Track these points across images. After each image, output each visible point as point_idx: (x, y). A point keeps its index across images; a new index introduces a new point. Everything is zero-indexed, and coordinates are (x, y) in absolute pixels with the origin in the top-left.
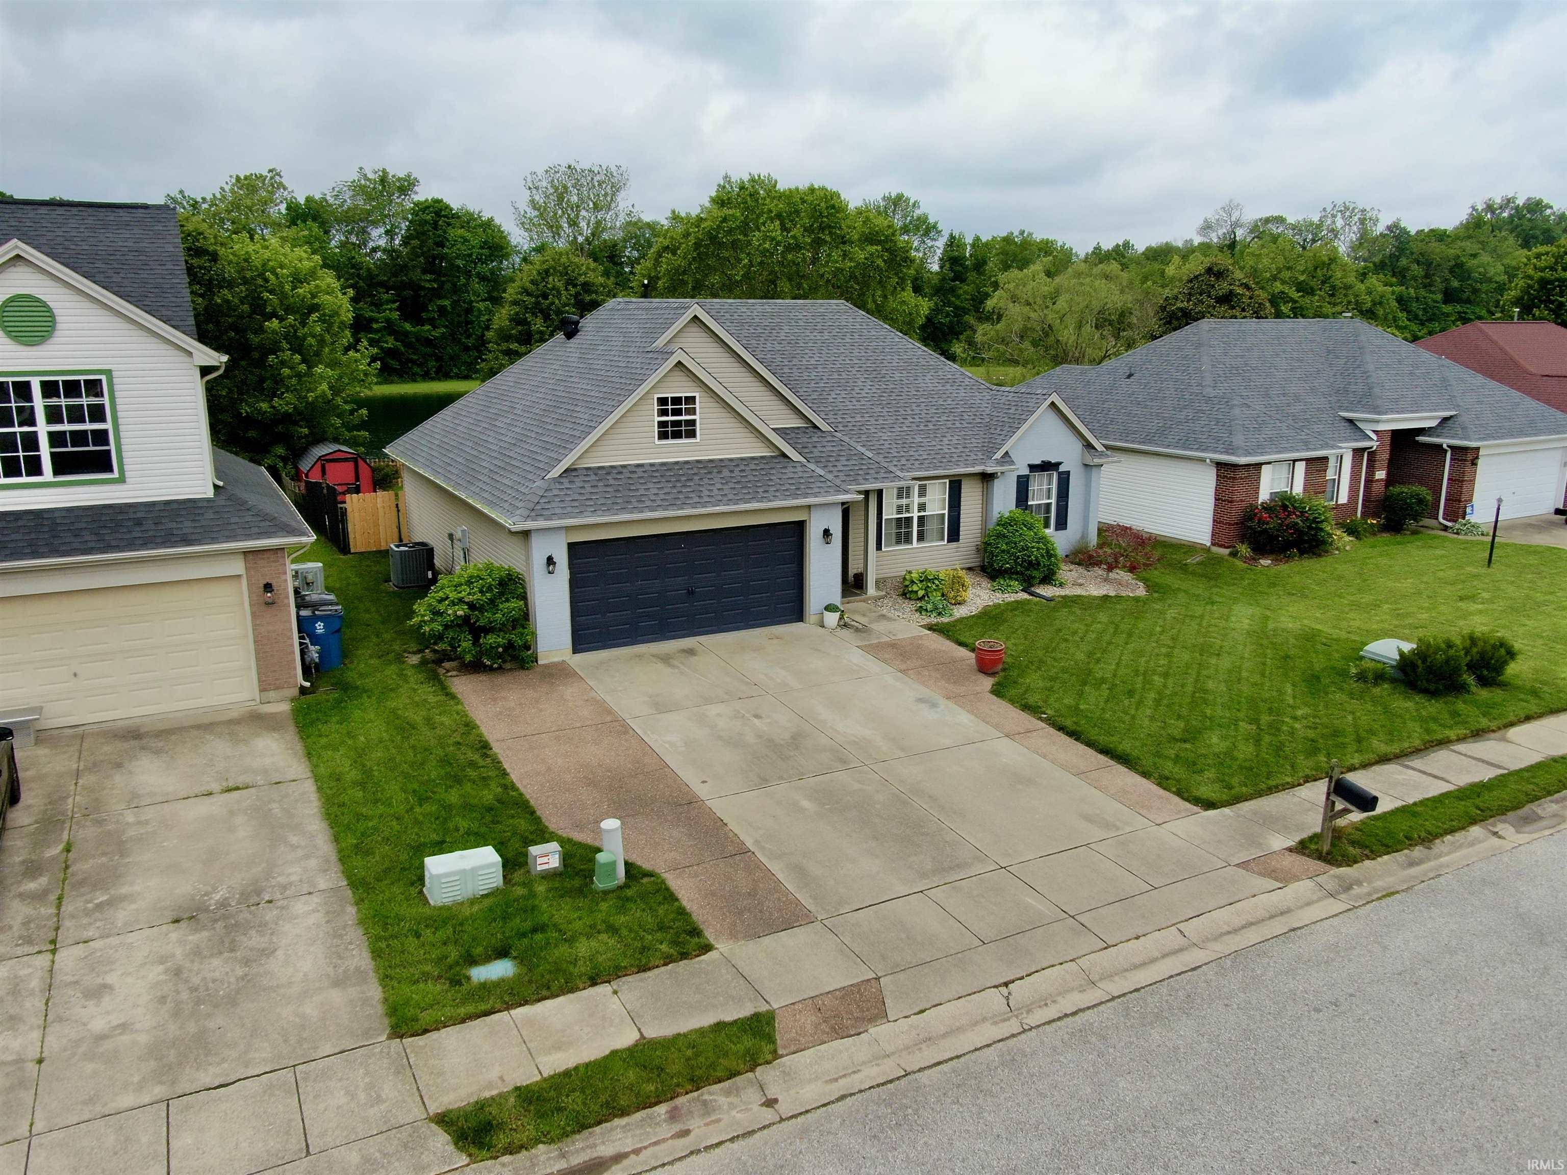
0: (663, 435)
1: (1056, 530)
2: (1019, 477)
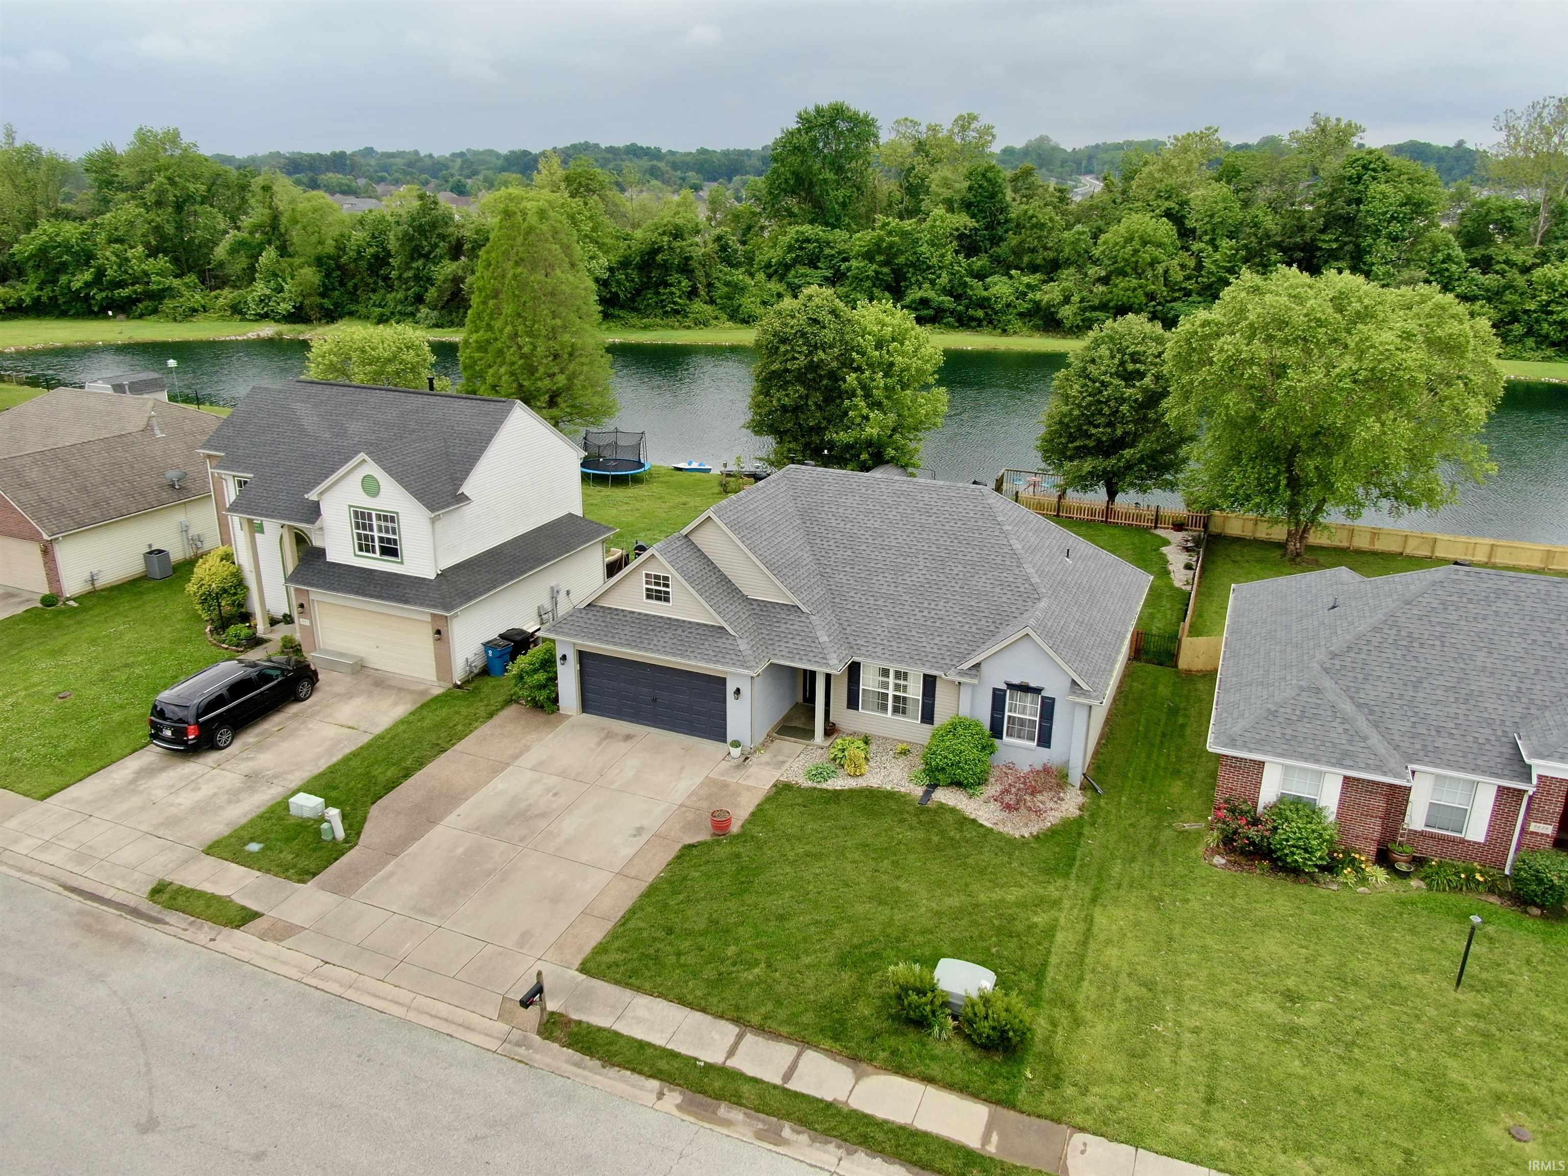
0: (649, 597)
1: (1038, 745)
2: (995, 690)
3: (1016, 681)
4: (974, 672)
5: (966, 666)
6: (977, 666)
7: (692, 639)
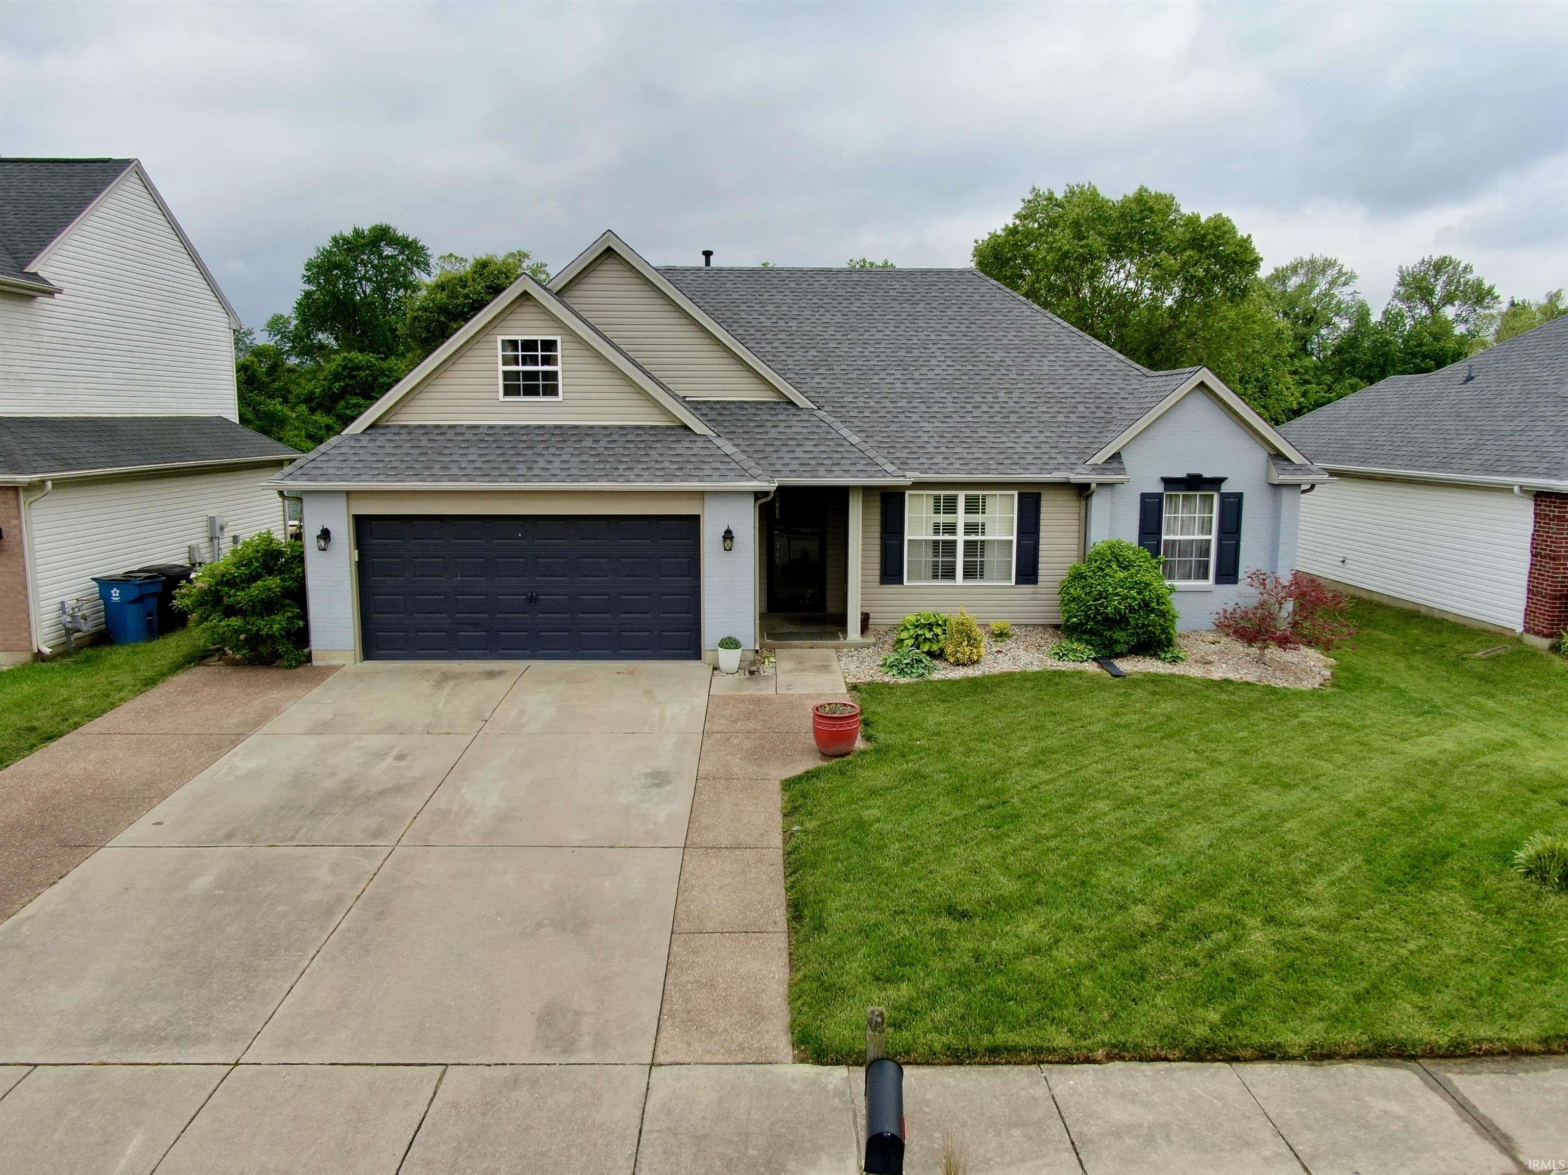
0: (509, 390)
1: (1218, 581)
2: (1144, 496)
3: (1181, 474)
4: (1115, 465)
5: (1101, 458)
6: (1117, 456)
7: (620, 451)
